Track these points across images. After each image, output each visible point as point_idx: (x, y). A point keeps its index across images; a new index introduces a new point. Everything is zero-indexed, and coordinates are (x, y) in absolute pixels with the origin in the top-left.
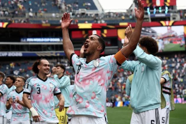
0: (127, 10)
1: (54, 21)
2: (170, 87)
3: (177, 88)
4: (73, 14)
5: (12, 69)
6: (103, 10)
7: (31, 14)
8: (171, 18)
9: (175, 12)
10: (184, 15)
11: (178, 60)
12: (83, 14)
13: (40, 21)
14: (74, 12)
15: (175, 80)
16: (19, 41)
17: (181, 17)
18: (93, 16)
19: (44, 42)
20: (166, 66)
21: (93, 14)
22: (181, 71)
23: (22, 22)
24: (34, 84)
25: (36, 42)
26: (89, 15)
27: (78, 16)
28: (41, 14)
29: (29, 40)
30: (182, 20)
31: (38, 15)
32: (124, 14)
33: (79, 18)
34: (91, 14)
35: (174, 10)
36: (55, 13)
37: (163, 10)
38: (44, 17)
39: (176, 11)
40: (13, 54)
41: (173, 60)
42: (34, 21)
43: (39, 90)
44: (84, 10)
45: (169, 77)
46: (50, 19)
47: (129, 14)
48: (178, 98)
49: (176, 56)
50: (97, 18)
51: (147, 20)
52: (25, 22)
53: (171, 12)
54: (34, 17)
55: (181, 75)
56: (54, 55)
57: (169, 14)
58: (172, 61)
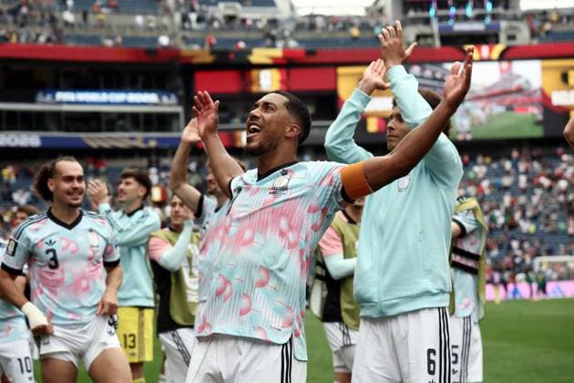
0: (367, 9)
1: (143, 40)
2: (479, 250)
3: (518, 253)
4: (199, 20)
5: (8, 184)
6: (292, 7)
7: (69, 16)
8: (503, 37)
9: (515, 18)
10: (541, 28)
11: (522, 167)
12: (230, 19)
13: (95, 40)
14: (202, 11)
15: (512, 226)
16: (32, 100)
17: (534, 34)
18: (260, 25)
19: (108, 103)
20: (485, 184)
21: (260, 20)
22: (529, 200)
23: (42, 39)
24: (36, 242)
25: (84, 103)
26: (249, 22)
27: (216, 25)
28: (101, 16)
29: (61, 96)
30: (535, 42)
31: (92, 19)
32: (357, 21)
33: (216, 30)
34: (255, 21)
35: (510, 12)
36: (144, 14)
37: (478, 11)
38: (109, 27)
39: (519, 14)
40: (13, 140)
41: (508, 165)
42: (79, 39)
43: (55, 259)
44: (234, 8)
45: (477, 221)
46: (129, 33)
47: (372, 23)
48: (520, 281)
49: (515, 154)
50: (274, 32)
51: (429, 41)
52: (49, 40)
53: (505, 18)
54: (80, 26)
55: (529, 213)
56: (139, 144)
57: (495, 23)
58: (502, 168)
